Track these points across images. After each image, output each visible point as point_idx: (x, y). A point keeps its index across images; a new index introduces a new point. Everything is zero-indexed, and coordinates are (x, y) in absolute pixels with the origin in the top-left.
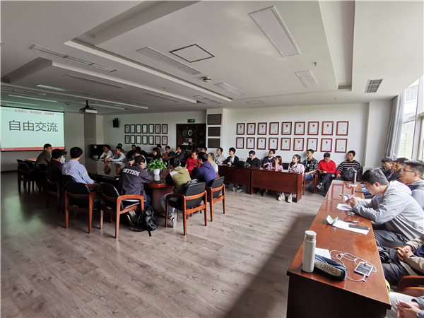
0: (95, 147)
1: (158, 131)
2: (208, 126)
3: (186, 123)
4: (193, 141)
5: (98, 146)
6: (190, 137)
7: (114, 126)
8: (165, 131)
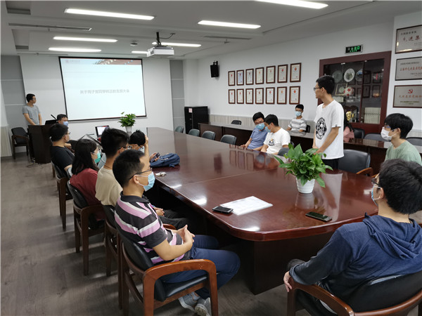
0: (191, 111)
1: (282, 77)
2: (394, 57)
3: (342, 54)
4: (354, 94)
5: (194, 109)
6: (349, 84)
7: (212, 76)
8: (295, 76)
